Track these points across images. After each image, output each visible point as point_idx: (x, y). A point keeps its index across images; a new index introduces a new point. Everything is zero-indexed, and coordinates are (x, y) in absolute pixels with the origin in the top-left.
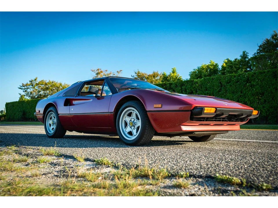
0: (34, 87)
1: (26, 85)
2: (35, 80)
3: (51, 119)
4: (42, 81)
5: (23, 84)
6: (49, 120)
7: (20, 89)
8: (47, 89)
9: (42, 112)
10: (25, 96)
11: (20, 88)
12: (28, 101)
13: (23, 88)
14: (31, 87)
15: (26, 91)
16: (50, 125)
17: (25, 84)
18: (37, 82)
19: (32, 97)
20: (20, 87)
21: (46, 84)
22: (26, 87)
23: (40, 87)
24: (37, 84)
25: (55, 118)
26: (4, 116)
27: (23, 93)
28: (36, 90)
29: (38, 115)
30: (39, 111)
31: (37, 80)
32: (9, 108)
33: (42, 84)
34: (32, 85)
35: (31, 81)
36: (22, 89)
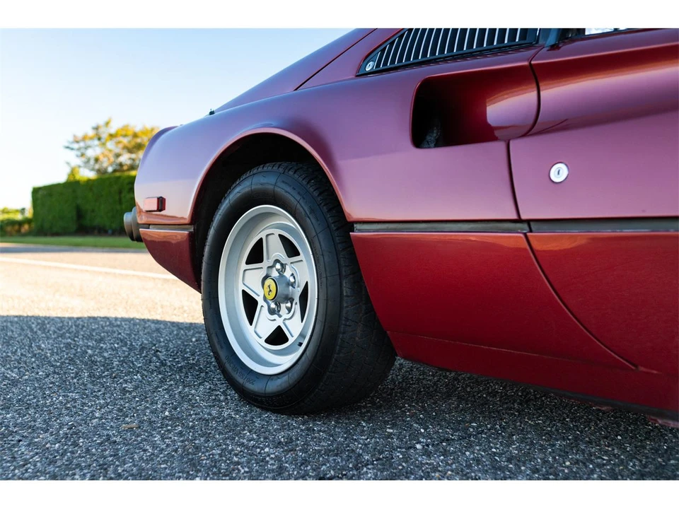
0: (104, 144)
1: (84, 138)
2: (107, 124)
3: (256, 255)
4: (125, 128)
5: (75, 136)
6: (244, 266)
7: (68, 150)
8: (139, 147)
9: (181, 205)
10: (79, 167)
11: (68, 147)
12: (89, 181)
13: (76, 146)
14: (96, 142)
15: (83, 155)
16: (250, 304)
17: (80, 135)
18: (113, 131)
19: (98, 171)
20: (67, 145)
21: (135, 135)
22: (82, 144)
23: (119, 142)
24: (111, 136)
25: (292, 251)
26: (28, 221)
27: (77, 161)
28: (110, 151)
29: (152, 230)
30: (161, 203)
31: (112, 124)
32: (39, 202)
33: (125, 136)
34: (99, 139)
35: (97, 128)
36: (72, 149)
